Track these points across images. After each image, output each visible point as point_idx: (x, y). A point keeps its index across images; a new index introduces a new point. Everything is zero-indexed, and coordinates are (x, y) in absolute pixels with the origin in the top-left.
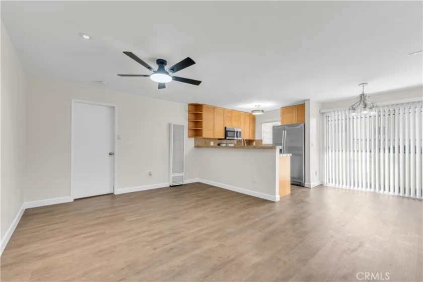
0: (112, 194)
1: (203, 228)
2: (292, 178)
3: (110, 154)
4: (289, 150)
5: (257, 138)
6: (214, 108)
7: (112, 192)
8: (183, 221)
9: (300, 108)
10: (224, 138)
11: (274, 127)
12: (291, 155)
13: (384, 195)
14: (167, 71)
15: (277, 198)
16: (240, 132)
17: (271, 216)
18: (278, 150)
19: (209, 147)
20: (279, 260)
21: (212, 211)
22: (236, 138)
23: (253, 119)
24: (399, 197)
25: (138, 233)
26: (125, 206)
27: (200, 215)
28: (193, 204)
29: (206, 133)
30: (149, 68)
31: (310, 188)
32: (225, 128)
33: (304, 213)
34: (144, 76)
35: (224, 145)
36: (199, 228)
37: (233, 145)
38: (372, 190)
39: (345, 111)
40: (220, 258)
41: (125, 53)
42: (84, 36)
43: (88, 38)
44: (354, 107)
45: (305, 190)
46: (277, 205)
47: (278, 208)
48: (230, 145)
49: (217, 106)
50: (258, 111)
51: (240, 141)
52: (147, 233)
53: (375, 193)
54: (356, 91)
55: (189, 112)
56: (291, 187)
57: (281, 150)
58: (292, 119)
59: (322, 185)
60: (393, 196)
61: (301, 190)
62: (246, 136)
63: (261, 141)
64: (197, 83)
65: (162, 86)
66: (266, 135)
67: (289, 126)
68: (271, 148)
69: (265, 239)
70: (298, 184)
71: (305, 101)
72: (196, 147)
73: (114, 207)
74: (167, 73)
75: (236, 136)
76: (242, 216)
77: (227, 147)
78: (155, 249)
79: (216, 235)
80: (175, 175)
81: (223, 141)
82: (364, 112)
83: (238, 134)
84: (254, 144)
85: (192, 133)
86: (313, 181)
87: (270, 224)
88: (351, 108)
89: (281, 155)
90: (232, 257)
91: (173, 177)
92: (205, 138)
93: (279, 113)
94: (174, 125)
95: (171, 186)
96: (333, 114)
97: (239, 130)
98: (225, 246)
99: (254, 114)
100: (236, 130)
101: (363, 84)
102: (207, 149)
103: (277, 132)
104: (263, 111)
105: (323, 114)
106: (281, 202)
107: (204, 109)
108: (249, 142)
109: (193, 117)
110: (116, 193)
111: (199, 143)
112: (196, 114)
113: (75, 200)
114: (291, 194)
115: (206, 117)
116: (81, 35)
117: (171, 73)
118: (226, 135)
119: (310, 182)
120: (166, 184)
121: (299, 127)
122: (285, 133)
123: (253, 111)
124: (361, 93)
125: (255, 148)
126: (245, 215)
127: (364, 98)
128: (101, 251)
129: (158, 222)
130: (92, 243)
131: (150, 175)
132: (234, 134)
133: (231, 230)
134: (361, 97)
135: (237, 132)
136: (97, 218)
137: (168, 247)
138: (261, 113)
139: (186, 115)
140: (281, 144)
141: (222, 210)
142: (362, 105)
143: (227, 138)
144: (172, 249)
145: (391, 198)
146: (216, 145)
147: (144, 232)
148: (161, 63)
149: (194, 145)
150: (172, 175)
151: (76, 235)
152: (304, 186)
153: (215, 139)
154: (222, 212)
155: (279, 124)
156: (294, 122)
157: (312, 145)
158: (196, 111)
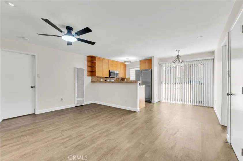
0: (34, 114)
1: (97, 130)
2: (145, 98)
3: (32, 87)
4: (144, 83)
5: (127, 77)
6: (103, 59)
7: (34, 113)
8: (85, 128)
9: (149, 61)
10: (108, 76)
11: (136, 71)
12: (145, 86)
13: (187, 105)
14: (74, 34)
15: (138, 110)
16: (118, 74)
17: (135, 120)
18: (138, 84)
19: (100, 82)
20: (140, 143)
21: (102, 120)
22: (115, 77)
23: (125, 66)
24: (192, 105)
25: (55, 139)
26: (44, 121)
27: (95, 122)
28: (90, 117)
29: (98, 74)
30: (61, 31)
31: (154, 103)
32: (110, 71)
33: (151, 117)
34: (57, 36)
35: (109, 81)
36: (94, 131)
37: (114, 81)
38: (182, 103)
39: (170, 63)
40: (108, 147)
41: (43, 19)
42: (10, 4)
43: (13, 5)
44: (174, 61)
45: (152, 104)
46: (138, 114)
47: (139, 115)
48: (112, 81)
49: (105, 58)
50: (128, 62)
51: (118, 78)
52: (60, 138)
53: (183, 103)
54: (175, 54)
55: (87, 61)
56: (145, 103)
57: (140, 83)
58: (145, 66)
59: (160, 101)
60: (190, 105)
61: (150, 104)
62: (121, 76)
63: (129, 78)
64: (93, 43)
65: (69, 44)
66: (132, 75)
67: (143, 70)
68: (135, 82)
69: (133, 133)
70: (149, 101)
71: (151, 57)
72: (92, 82)
73: (36, 123)
74: (73, 36)
75: (115, 75)
76: (120, 121)
77: (111, 82)
78: (66, 147)
79: (105, 134)
80: (79, 99)
81: (108, 78)
82: (179, 64)
83: (116, 74)
84: (126, 80)
85: (89, 73)
86: (155, 100)
87: (135, 124)
88: (173, 62)
89: (140, 86)
90: (114, 146)
91: (77, 101)
92: (97, 77)
93: (139, 63)
94: (78, 69)
95: (76, 106)
96: (165, 65)
97: (117, 72)
98: (110, 140)
99: (125, 63)
100: (115, 72)
101: (178, 50)
102: (99, 83)
103: (138, 73)
104: (130, 62)
105: (160, 64)
106: (140, 111)
107: (97, 59)
108: (123, 79)
109: (90, 64)
110: (36, 113)
111: (94, 80)
112: (92, 62)
113: (3, 120)
114: (145, 107)
115: (98, 64)
116: (7, 2)
117: (76, 36)
118: (110, 75)
119: (154, 100)
120: (73, 106)
121: (149, 71)
122: (142, 74)
123: (125, 62)
124: (177, 55)
125: (126, 82)
126: (121, 121)
127: (179, 57)
128: (25, 154)
129: (68, 130)
130: (19, 149)
131: (62, 100)
132: (114, 74)
133: (114, 130)
134: (177, 57)
135: (116, 73)
136: (22, 132)
137: (75, 145)
138: (129, 63)
139: (86, 62)
140: (140, 80)
141: (108, 119)
142: (178, 61)
143: (111, 77)
144: (77, 146)
145: (189, 106)
146: (104, 81)
147: (58, 137)
148: (69, 29)
149: (91, 81)
150: (77, 99)
151: (5, 145)
152: (151, 103)
153: (103, 77)
154: (108, 120)
155: (139, 69)
156: (146, 68)
157: (155, 80)
158: (92, 60)
